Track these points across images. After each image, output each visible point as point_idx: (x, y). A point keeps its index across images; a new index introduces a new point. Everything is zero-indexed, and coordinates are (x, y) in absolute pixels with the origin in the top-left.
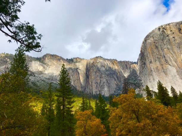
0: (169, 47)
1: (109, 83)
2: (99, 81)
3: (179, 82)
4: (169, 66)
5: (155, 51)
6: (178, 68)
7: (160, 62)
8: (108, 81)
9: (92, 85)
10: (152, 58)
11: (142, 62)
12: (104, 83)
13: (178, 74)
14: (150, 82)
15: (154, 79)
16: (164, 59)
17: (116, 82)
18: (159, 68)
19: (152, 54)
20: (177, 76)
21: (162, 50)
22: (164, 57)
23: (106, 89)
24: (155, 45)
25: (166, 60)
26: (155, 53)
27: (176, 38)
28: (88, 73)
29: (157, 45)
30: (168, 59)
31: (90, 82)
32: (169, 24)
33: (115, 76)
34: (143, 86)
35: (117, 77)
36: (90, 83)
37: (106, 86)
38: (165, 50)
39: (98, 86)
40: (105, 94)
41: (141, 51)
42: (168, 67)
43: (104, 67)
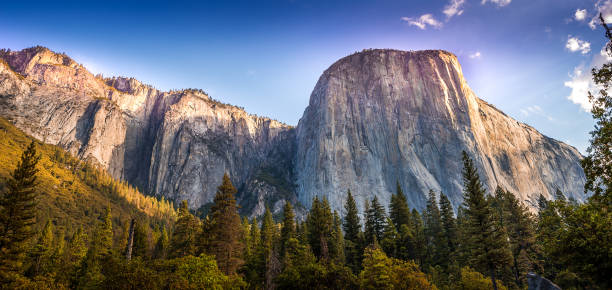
0: (377, 105)
1: (208, 173)
2: (183, 161)
3: (383, 198)
4: (370, 156)
5: (344, 110)
6: (387, 164)
7: (350, 139)
8: (208, 167)
9: (157, 168)
10: (333, 127)
11: (309, 129)
12: (194, 168)
13: (385, 178)
14: (317, 187)
15: (327, 182)
16: (361, 133)
17: (228, 173)
18: (344, 154)
19: (336, 114)
20: (382, 183)
21: (360, 109)
22: (363, 127)
23: (196, 187)
24: (347, 94)
25: (364, 136)
26: (344, 115)
27: (396, 87)
28: (152, 130)
29: (352, 94)
30: (370, 136)
31: (153, 159)
32: (387, 52)
33: (229, 156)
34: (297, 195)
35: (236, 159)
36: (152, 163)
37: (198, 178)
38: (368, 111)
39: (175, 174)
40: (192, 202)
41: (312, 101)
42: (366, 155)
43: (206, 122)
